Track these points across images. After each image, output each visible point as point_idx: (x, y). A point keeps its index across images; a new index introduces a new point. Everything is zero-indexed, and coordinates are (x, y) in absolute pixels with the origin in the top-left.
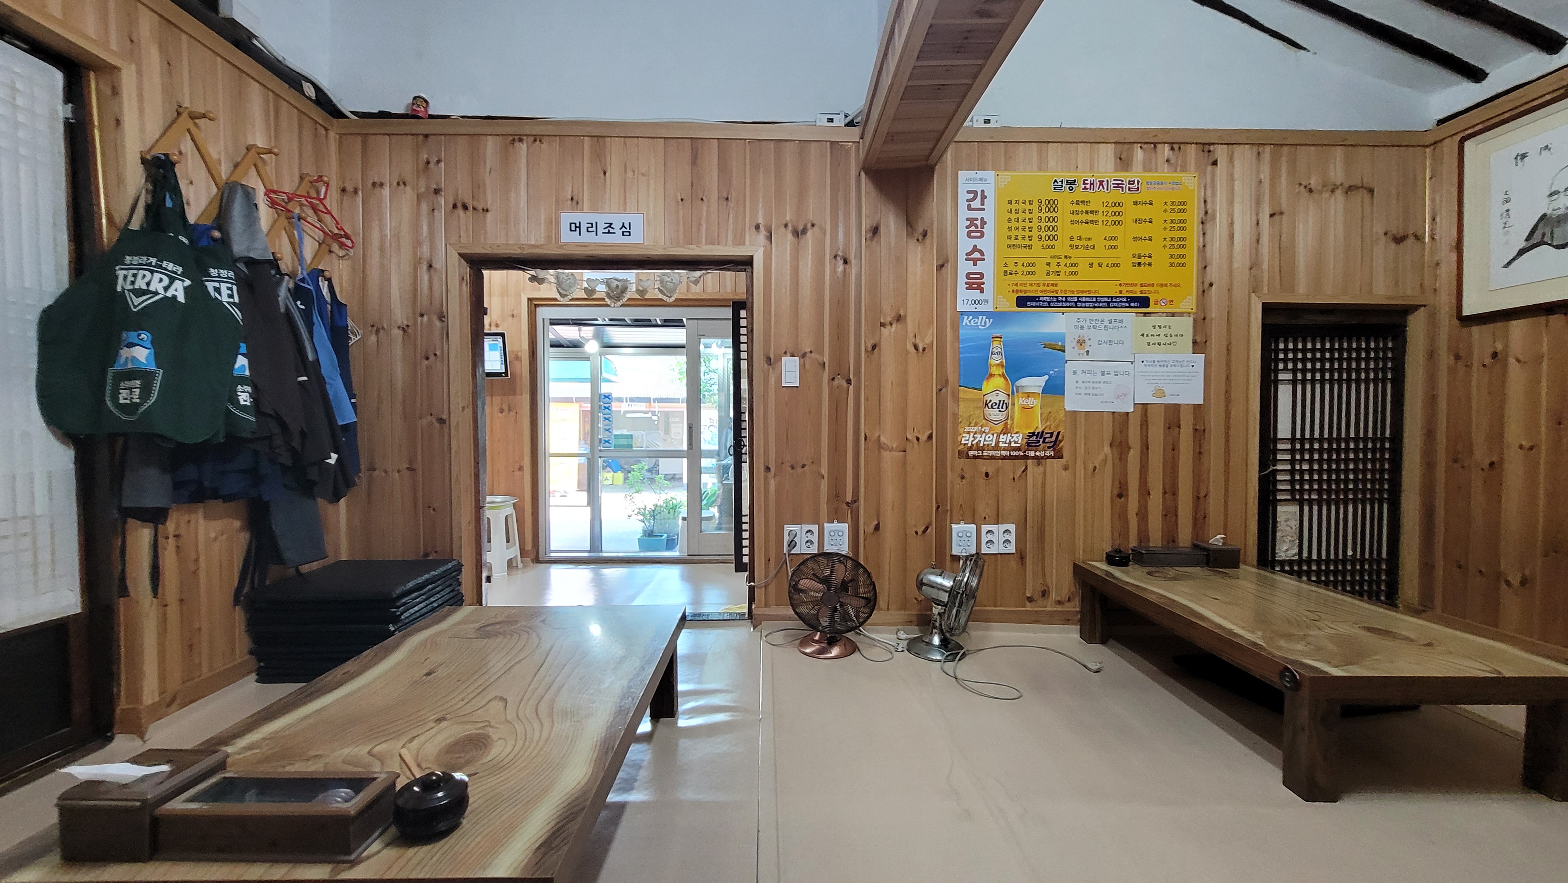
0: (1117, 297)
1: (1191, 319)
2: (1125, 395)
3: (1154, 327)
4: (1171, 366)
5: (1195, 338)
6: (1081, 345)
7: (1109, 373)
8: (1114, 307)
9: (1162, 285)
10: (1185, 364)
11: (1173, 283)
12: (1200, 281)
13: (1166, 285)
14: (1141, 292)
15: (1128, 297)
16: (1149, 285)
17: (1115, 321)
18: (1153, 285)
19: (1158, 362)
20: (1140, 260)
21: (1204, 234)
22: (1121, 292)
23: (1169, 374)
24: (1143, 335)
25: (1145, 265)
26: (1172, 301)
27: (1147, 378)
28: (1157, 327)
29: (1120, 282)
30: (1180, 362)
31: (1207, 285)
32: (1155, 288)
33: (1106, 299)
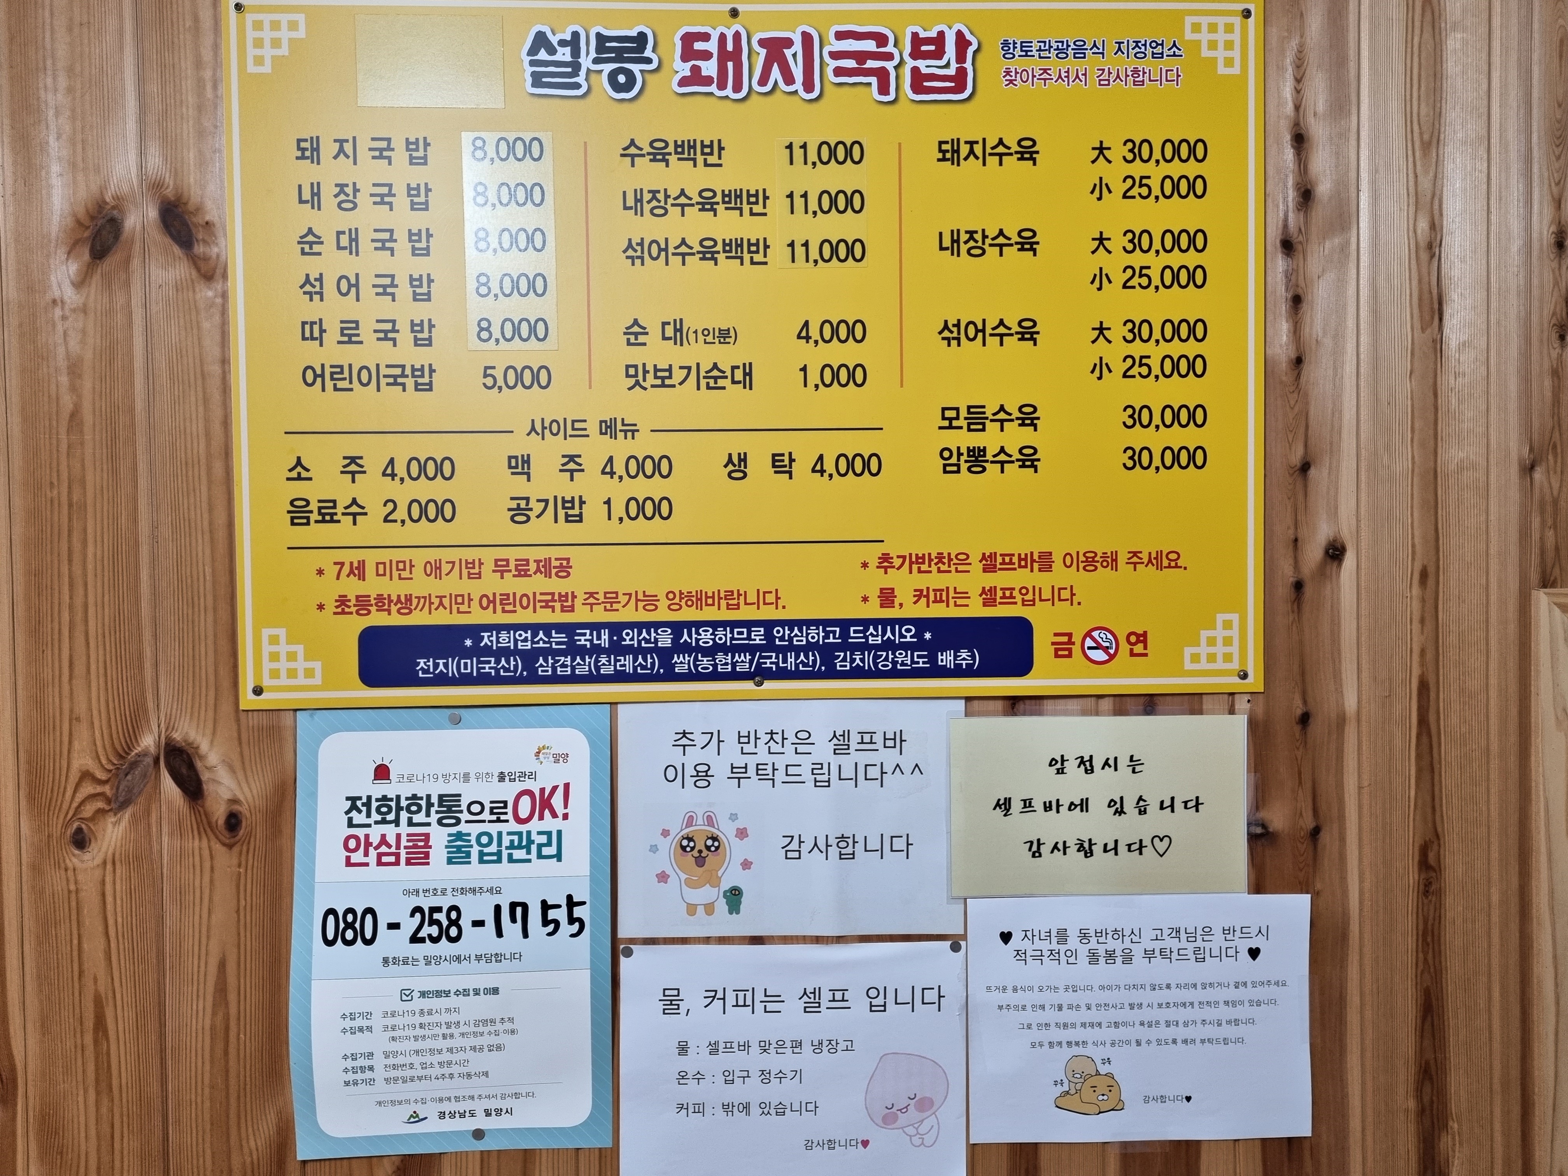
0: (865, 623)
1: (1239, 724)
2: (925, 1104)
3: (1058, 765)
4: (1149, 955)
5: (1263, 814)
6: (700, 861)
7: (840, 998)
8: (857, 673)
9: (1090, 562)
10: (1217, 941)
11: (1147, 548)
12: (1283, 531)
13: (1111, 561)
14: (989, 597)
15: (921, 624)
16: (1026, 561)
17: (867, 740)
18: (1045, 562)
19: (1084, 936)
20: (975, 440)
21: (1297, 301)
22: (887, 597)
23: (1136, 996)
24: (1005, 805)
25: (1003, 459)
26: (1142, 638)
27: (1029, 1016)
28: (1071, 766)
29: (879, 549)
30: (1192, 937)
31: (1313, 553)
32: (1060, 576)
33: (816, 635)
